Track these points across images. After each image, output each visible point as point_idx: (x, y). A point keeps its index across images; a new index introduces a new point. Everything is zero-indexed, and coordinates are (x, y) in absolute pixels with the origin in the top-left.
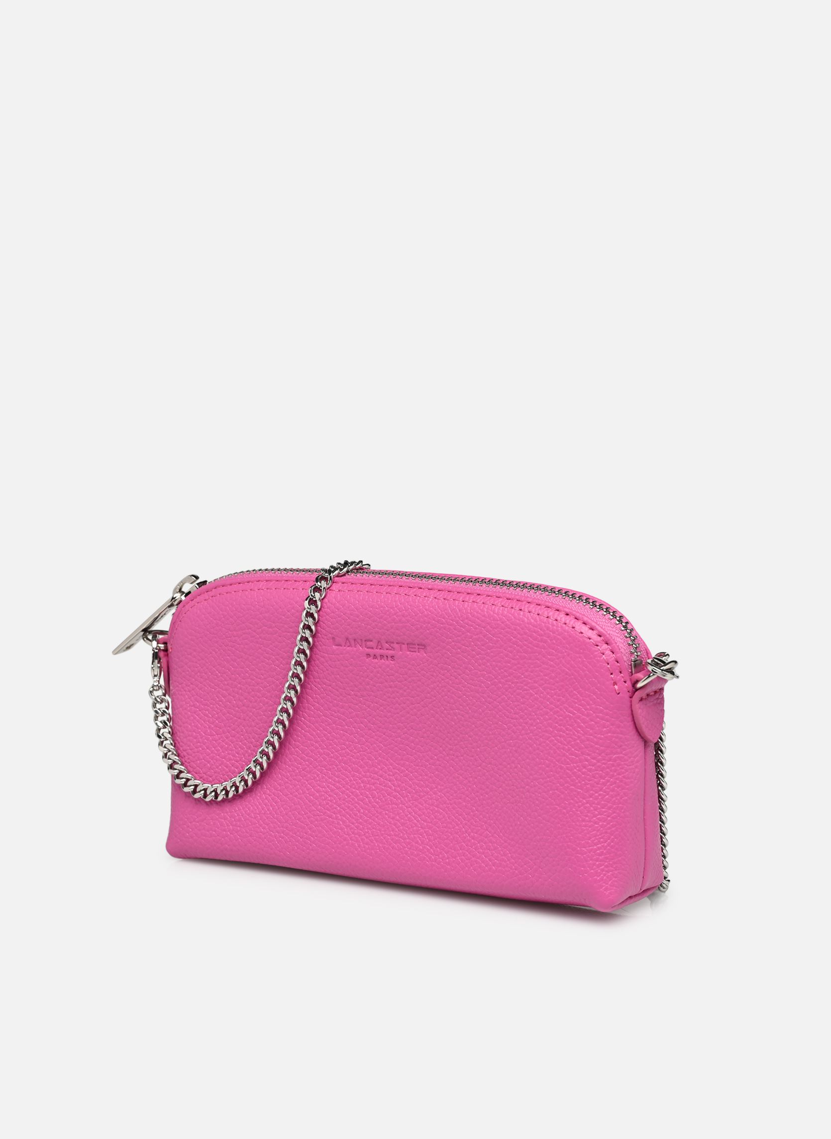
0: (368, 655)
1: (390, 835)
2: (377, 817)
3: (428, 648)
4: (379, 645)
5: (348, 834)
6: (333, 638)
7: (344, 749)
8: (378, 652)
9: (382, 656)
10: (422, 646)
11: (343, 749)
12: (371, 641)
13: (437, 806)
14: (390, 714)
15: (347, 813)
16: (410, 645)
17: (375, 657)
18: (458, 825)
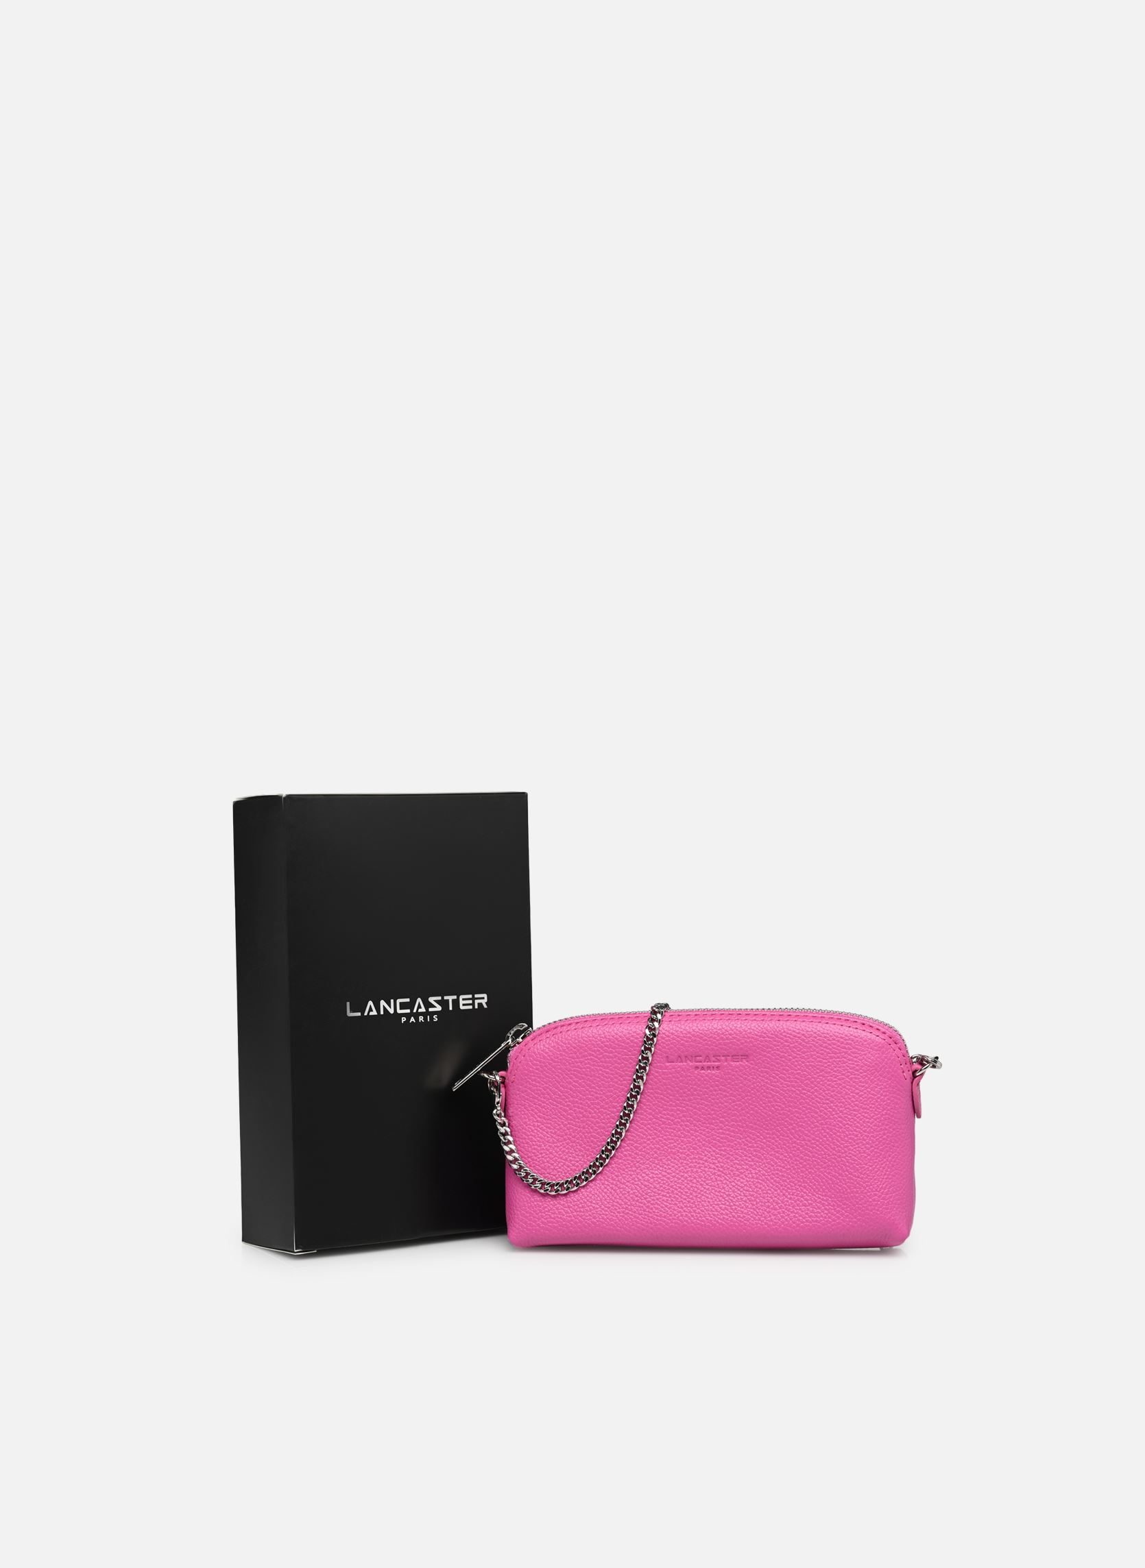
0: (697, 1068)
1: (718, 1205)
2: (705, 1192)
3: (751, 1057)
4: (707, 1058)
5: (682, 1208)
6: (667, 1057)
7: (673, 1143)
8: (706, 1064)
9: (709, 1068)
10: (746, 1056)
11: (670, 1143)
12: (701, 1056)
13: (757, 1178)
14: (713, 1112)
15: (679, 1192)
16: (735, 1057)
17: (703, 1068)
18: (776, 1190)
